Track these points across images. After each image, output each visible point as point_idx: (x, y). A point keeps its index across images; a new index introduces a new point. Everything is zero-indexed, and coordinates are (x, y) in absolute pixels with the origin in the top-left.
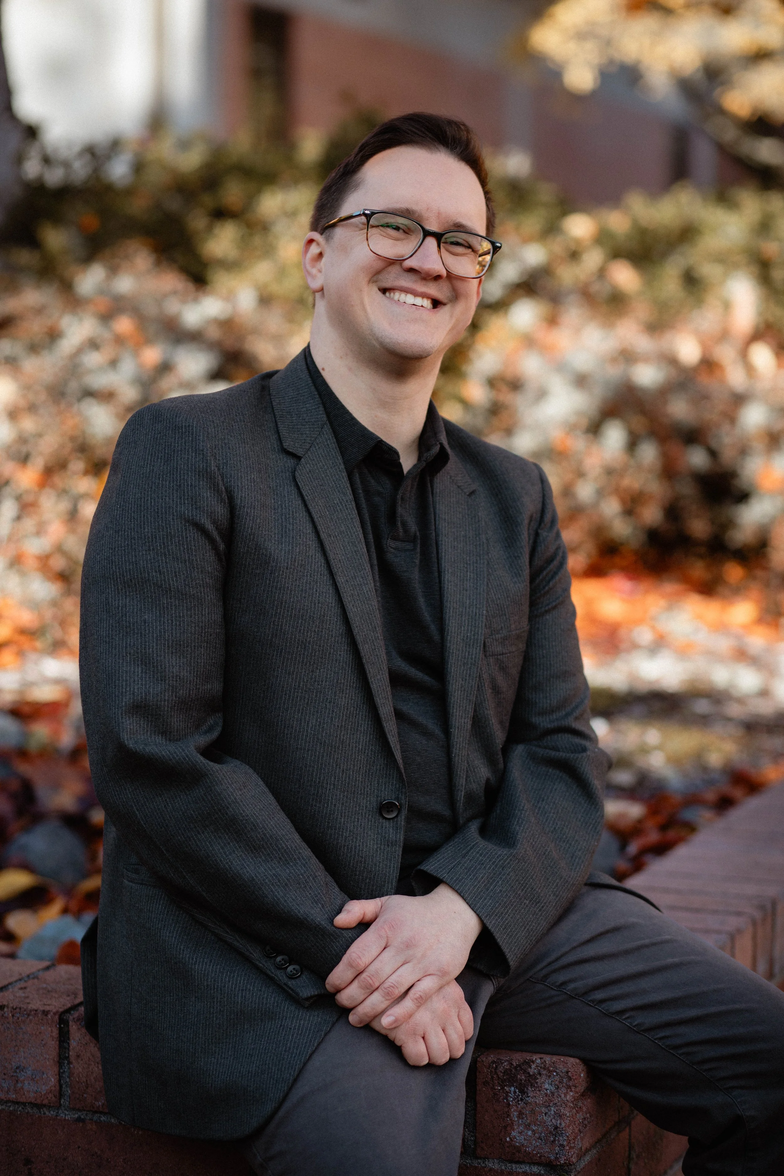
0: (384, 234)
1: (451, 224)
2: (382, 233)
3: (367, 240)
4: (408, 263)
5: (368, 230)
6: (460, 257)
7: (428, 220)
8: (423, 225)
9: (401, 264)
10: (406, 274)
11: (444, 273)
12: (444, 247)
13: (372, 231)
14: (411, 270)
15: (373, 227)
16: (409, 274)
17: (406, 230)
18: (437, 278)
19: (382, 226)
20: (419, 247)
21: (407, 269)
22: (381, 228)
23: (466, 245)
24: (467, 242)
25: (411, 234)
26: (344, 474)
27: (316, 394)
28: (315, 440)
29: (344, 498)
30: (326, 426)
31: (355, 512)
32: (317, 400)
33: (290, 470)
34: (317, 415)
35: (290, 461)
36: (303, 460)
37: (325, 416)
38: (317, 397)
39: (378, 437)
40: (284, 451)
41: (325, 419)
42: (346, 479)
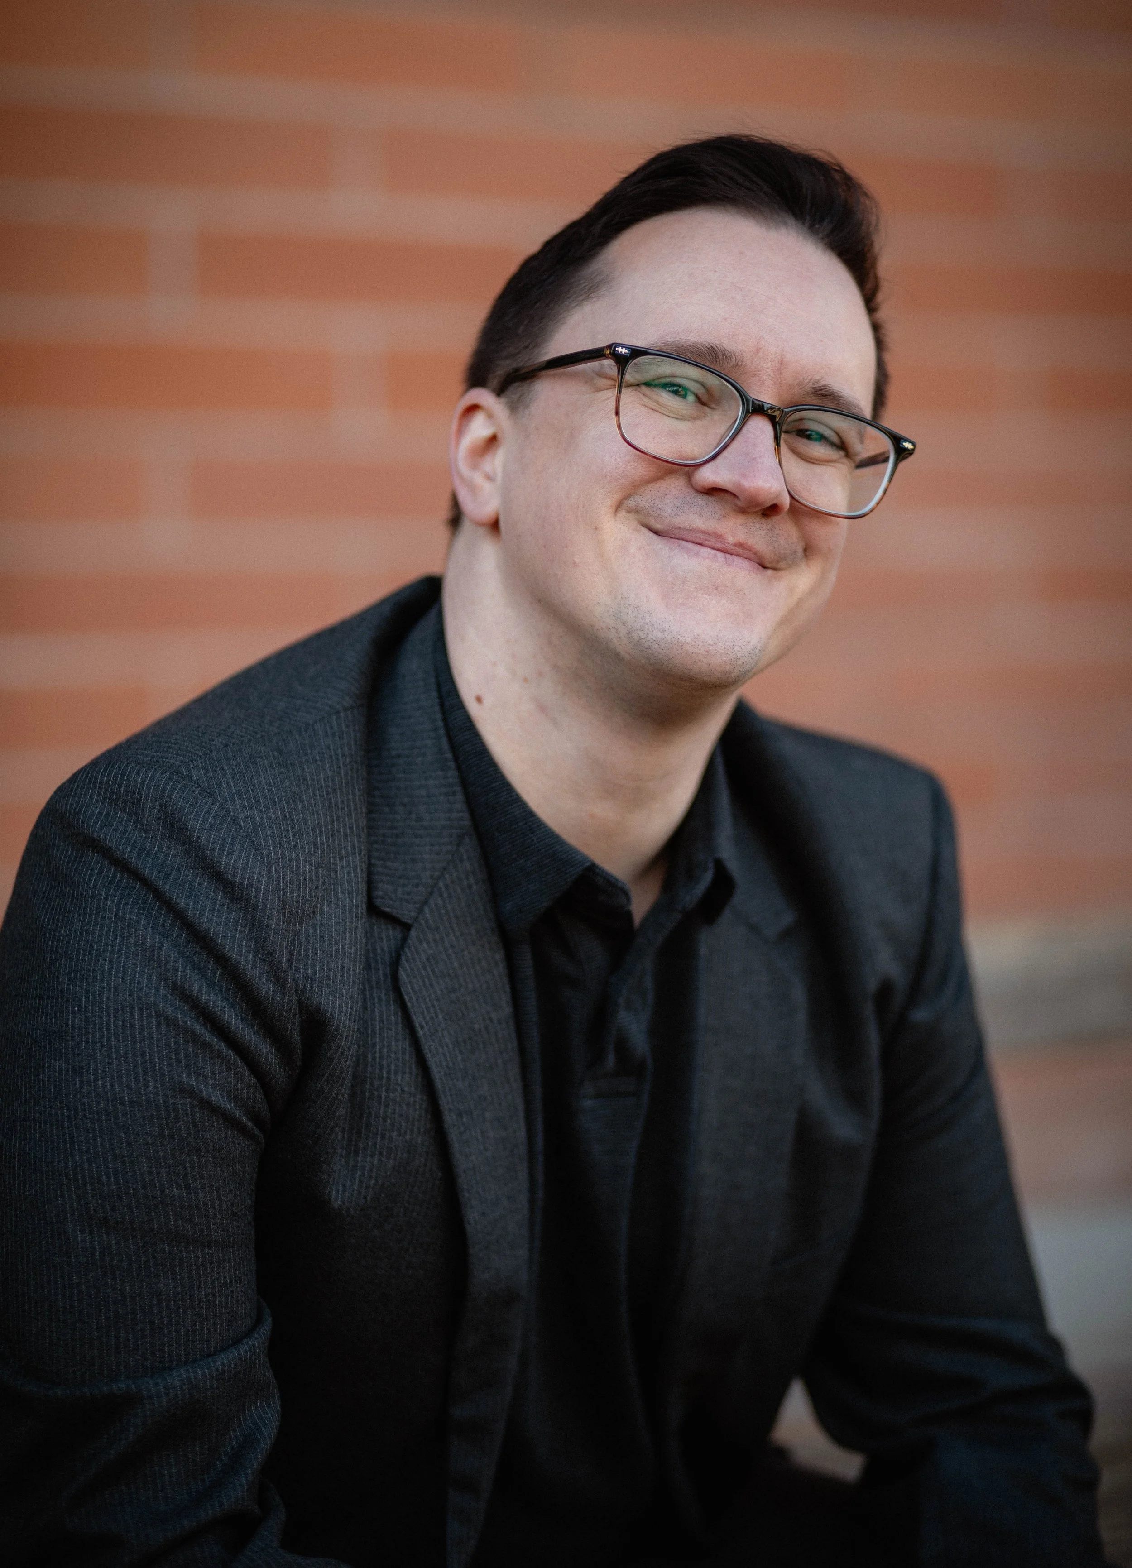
0: (652, 405)
1: (808, 388)
2: (646, 400)
3: (617, 413)
4: (708, 475)
5: (620, 392)
6: (818, 467)
7: (755, 375)
8: (744, 386)
9: (689, 477)
10: (701, 500)
11: (786, 501)
12: (786, 442)
13: (628, 395)
14: (713, 491)
15: (630, 385)
16: (710, 498)
17: (705, 398)
18: (770, 510)
19: (648, 384)
20: (733, 438)
21: (703, 488)
22: (644, 389)
23: (835, 439)
24: (837, 434)
25: (713, 406)
26: (499, 956)
27: (449, 756)
28: (441, 877)
29: (494, 1016)
30: (467, 840)
31: (512, 1046)
32: (453, 773)
33: (387, 958)
34: (450, 811)
35: (388, 936)
36: (413, 933)
37: (466, 815)
38: (452, 764)
39: (586, 859)
40: (373, 910)
41: (467, 822)
42: (502, 968)
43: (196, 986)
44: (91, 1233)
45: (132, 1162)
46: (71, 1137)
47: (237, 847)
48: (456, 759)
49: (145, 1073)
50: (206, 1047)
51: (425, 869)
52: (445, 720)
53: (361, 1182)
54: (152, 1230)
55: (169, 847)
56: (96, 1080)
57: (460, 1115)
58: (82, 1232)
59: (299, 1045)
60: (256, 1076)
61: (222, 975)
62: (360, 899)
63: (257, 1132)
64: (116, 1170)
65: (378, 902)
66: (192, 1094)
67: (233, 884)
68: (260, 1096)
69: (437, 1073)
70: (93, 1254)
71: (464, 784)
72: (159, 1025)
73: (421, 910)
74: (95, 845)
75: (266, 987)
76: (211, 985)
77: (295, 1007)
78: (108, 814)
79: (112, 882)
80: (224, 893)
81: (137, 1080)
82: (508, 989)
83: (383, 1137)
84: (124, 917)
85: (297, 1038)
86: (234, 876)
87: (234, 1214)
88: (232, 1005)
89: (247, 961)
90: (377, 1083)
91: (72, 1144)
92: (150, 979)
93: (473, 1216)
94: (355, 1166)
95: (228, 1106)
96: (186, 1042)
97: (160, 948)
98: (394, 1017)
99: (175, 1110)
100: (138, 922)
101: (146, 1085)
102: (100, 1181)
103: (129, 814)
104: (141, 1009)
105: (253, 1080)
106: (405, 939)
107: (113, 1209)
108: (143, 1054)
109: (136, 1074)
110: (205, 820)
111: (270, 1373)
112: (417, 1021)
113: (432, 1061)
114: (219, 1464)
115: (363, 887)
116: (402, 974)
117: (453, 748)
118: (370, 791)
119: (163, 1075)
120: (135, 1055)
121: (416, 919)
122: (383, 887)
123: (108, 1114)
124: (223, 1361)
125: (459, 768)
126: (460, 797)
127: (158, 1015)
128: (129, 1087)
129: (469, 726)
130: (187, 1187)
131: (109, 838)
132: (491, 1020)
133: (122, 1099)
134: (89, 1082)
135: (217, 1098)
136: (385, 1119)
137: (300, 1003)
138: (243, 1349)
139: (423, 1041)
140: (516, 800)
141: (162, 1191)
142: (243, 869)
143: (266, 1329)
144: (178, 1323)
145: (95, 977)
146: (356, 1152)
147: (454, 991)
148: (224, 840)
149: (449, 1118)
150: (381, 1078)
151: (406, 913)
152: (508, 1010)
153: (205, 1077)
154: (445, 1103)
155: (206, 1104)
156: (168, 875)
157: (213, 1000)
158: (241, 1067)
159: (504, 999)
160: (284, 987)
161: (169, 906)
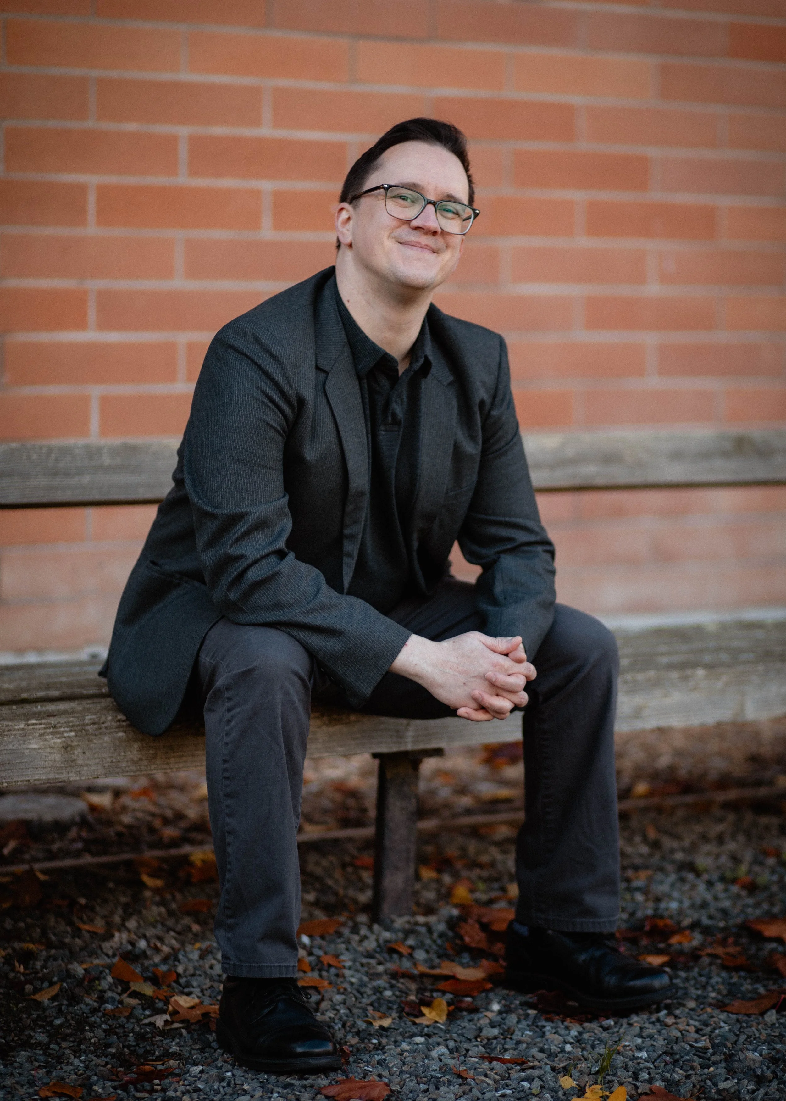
1: (446, 195)
3: (386, 206)
4: (415, 223)
5: (386, 199)
6: (450, 220)
7: (428, 192)
8: (424, 195)
9: (409, 224)
10: (414, 232)
11: (439, 230)
12: (439, 213)
13: (388, 200)
14: (417, 228)
15: (389, 197)
16: (416, 231)
17: (412, 200)
18: (435, 233)
19: (394, 197)
20: (422, 211)
21: (414, 227)
22: (394, 199)
23: (455, 211)
24: (455, 209)
25: (415, 202)
26: (357, 383)
27: (340, 319)
28: (338, 357)
29: (356, 402)
30: (346, 346)
31: (362, 412)
32: (341, 325)
33: (322, 383)
34: (340, 337)
35: (322, 375)
36: (330, 375)
37: (346, 338)
38: (341, 322)
39: (385, 351)
40: (318, 368)
41: (346, 340)
42: (358, 387)
43: (265, 388)
44: (234, 464)
45: (246, 442)
46: (227, 435)
47: (276, 345)
48: (342, 320)
49: (250, 414)
50: (268, 406)
51: (333, 355)
52: (338, 308)
53: (315, 452)
54: (252, 463)
55: (255, 346)
56: (235, 417)
57: (345, 432)
58: (231, 464)
59: (296, 407)
60: (284, 417)
61: (272, 385)
62: (313, 363)
63: (284, 435)
64: (241, 445)
65: (318, 365)
66: (264, 421)
67: (276, 356)
68: (285, 423)
69: (338, 420)
70: (234, 470)
71: (345, 328)
72: (254, 399)
73: (332, 368)
74: (231, 347)
75: (286, 388)
76: (269, 387)
77: (295, 395)
78: (235, 338)
79: (237, 358)
80: (273, 359)
81: (247, 417)
82: (360, 394)
83: (322, 438)
84: (242, 368)
85: (296, 404)
86: (276, 354)
87: (277, 460)
88: (276, 394)
89: (280, 379)
90: (319, 421)
91: (227, 437)
92: (250, 386)
93: (350, 465)
94: (313, 447)
95: (276, 425)
96: (262, 405)
97: (254, 377)
98: (324, 401)
99: (259, 426)
100: (246, 369)
101: (250, 418)
102: (236, 448)
103: (242, 337)
104: (248, 395)
105: (283, 418)
106: (327, 377)
107: (241, 456)
108: (249, 409)
109: (247, 415)
110: (266, 338)
111: (288, 510)
112: (331, 402)
113: (336, 415)
114: (274, 535)
115: (314, 359)
116: (327, 388)
117: (341, 316)
118: (315, 331)
119: (255, 415)
120: (246, 409)
121: (330, 371)
122: (320, 361)
123: (238, 427)
124: (274, 504)
125: (343, 323)
126: (343, 332)
127: (253, 397)
128: (245, 419)
129: (346, 310)
130: (263, 450)
131: (236, 344)
132: (355, 403)
133: (243, 423)
134: (232, 418)
135: (272, 423)
136: (322, 432)
137: (297, 393)
138: (281, 501)
139: (333, 408)
140: (362, 332)
141: (256, 451)
142: (279, 351)
143: (287, 498)
144: (261, 492)
145: (233, 387)
146: (314, 442)
147: (343, 393)
148: (273, 343)
149: (342, 433)
150: (320, 419)
151: (327, 368)
152: (360, 401)
153: (268, 416)
154: (341, 428)
155: (268, 424)
156: (255, 355)
157: (270, 392)
158: (279, 413)
159: (359, 397)
160: (292, 388)
161: (256, 364)
